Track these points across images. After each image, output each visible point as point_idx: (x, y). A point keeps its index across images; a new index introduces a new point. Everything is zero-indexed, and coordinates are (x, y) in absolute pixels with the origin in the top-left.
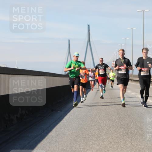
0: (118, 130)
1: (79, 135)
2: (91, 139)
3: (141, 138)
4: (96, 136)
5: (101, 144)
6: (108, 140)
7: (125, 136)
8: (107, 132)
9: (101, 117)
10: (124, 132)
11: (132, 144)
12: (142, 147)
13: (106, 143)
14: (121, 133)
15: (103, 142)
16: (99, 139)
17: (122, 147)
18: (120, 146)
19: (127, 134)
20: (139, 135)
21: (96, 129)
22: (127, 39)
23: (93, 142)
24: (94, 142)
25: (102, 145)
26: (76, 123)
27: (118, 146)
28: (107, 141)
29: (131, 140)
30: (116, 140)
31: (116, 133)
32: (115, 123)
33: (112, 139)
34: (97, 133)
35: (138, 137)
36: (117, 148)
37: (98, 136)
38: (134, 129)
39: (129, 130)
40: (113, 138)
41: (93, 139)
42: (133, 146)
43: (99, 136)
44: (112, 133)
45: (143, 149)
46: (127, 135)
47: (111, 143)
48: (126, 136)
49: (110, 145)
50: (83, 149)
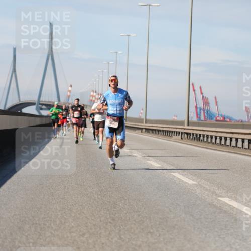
0: (97, 212)
1: (27, 219)
2: (48, 227)
3: (137, 228)
4: (58, 222)
5: (65, 236)
6: (78, 230)
7: (109, 224)
8: (78, 216)
9: (68, 189)
10: (108, 217)
11: (121, 238)
12: (139, 243)
13: (74, 235)
14: (103, 219)
15: (70, 233)
16: (62, 228)
17: (104, 242)
18: (99, 241)
19: (114, 220)
20: (134, 222)
21: (59, 209)
22: (120, 52)
23: (51, 233)
24: (53, 232)
25: (68, 237)
26: (22, 198)
27: (97, 241)
28: (77, 231)
29: (120, 231)
30: (94, 230)
31: (93, 218)
32: (92, 201)
33: (85, 228)
34: (59, 217)
35: (132, 226)
36: (95, 244)
37: (61, 221)
38: (125, 212)
39: (116, 214)
40: (87, 227)
41: (52, 228)
42: (123, 241)
43: (63, 221)
44: (87, 218)
45: (140, 246)
46: (112, 222)
47: (84, 235)
48: (110, 223)
49: (82, 238)
50: (33, 244)
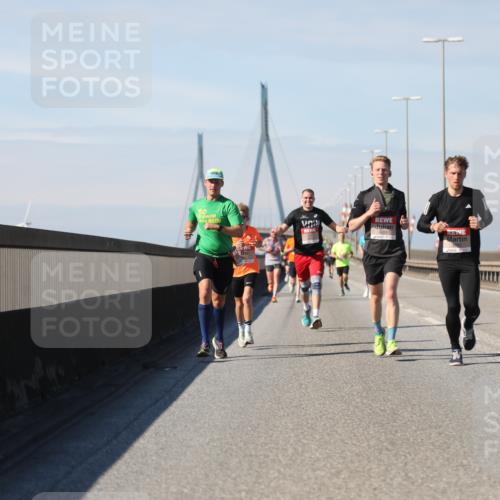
0: (361, 430)
1: (234, 447)
2: (274, 461)
3: (437, 458)
4: (290, 451)
5: (305, 477)
6: (328, 465)
7: (385, 452)
8: (327, 438)
9: (306, 388)
10: (383, 438)
11: (407, 477)
12: (442, 485)
13: (323, 473)
14: (372, 443)
15: (314, 470)
16: (299, 461)
17: (376, 485)
18: (368, 483)
19: (393, 443)
20: (431, 447)
21: (291, 426)
22: (392, 131)
23: (279, 471)
24: (282, 470)
25: (309, 478)
26: (224, 408)
27: (364, 484)
28: (325, 466)
29: (406, 464)
30: (357, 464)
31: (354, 442)
32: (352, 409)
33: (341, 461)
34: (292, 441)
35: (428, 454)
36: (360, 490)
37: (295, 449)
38: (414, 428)
39: (396, 432)
40: (344, 458)
41: (280, 461)
42: (413, 483)
43: (300, 449)
44: (342, 441)
45: (444, 492)
46: (390, 447)
47: (339, 473)
48: (387, 449)
49: (335, 480)
50: (247, 492)
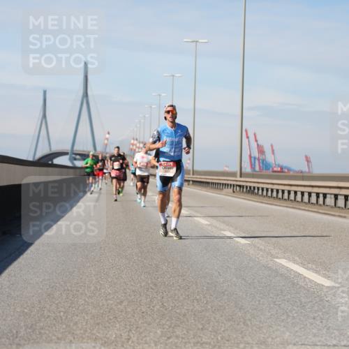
0: (136, 276)
1: (57, 285)
2: (82, 294)
3: (182, 295)
4: (93, 288)
5: (101, 304)
6: (115, 297)
7: (150, 290)
8: (115, 281)
9: (104, 250)
10: (149, 282)
11: (163, 306)
12: (183, 311)
13: (112, 302)
14: (143, 284)
15: (106, 300)
16: (97, 295)
17: (144, 310)
18: (139, 309)
19: (155, 285)
20: (178, 288)
21: (94, 273)
22: (163, 95)
23: (85, 300)
24: (87, 299)
25: (103, 305)
26: (53, 261)
27: (136, 309)
28: (113, 298)
29: (163, 298)
30: (133, 297)
31: (132, 283)
32: (131, 263)
33: (123, 295)
34: (93, 282)
35: (176, 292)
36: (134, 313)
37: (96, 287)
38: (168, 276)
39: (158, 278)
40: (125, 293)
41: (86, 294)
42: (166, 309)
43: (98, 288)
44: (125, 282)
45: (185, 315)
46: (153, 287)
47: (122, 302)
48: (152, 288)
49: (119, 306)
50: (65, 313)
